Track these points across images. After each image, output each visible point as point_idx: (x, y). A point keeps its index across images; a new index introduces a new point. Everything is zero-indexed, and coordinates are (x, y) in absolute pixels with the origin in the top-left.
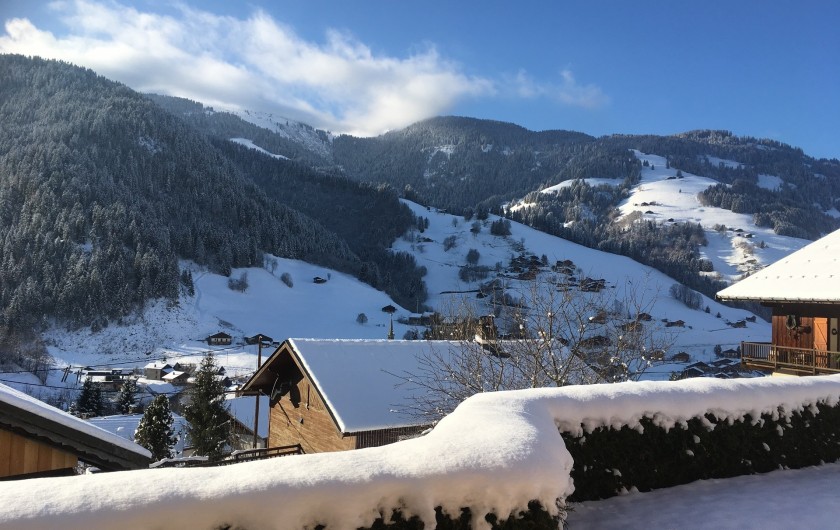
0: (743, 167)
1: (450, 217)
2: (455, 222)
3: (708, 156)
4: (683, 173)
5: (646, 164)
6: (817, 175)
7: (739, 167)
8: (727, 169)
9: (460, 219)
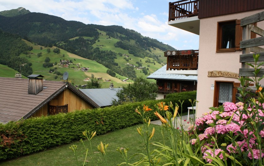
0: (126, 37)
1: (40, 46)
2: (41, 49)
3: (117, 33)
4: (111, 37)
5: (101, 34)
6: (144, 41)
7: (125, 37)
8: (122, 37)
9: (43, 47)
